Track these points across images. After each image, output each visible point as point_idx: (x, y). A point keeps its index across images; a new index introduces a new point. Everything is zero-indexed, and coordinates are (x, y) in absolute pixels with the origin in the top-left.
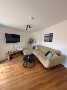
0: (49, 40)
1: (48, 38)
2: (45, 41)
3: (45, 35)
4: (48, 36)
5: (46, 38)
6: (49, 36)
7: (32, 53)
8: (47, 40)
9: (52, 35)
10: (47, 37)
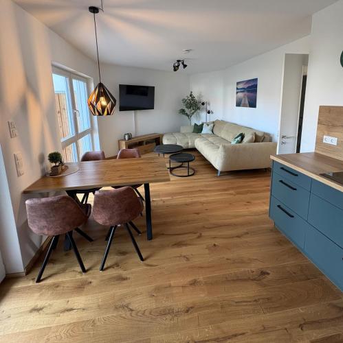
0: (247, 102)
1: (246, 93)
2: (238, 104)
3: (238, 83)
4: (246, 86)
5: (241, 95)
6: (248, 87)
7: (190, 145)
8: (243, 102)
9: (256, 86)
10: (243, 90)
